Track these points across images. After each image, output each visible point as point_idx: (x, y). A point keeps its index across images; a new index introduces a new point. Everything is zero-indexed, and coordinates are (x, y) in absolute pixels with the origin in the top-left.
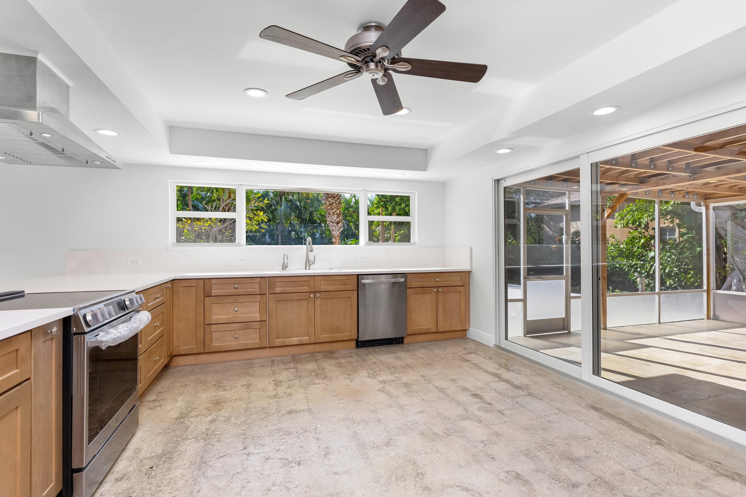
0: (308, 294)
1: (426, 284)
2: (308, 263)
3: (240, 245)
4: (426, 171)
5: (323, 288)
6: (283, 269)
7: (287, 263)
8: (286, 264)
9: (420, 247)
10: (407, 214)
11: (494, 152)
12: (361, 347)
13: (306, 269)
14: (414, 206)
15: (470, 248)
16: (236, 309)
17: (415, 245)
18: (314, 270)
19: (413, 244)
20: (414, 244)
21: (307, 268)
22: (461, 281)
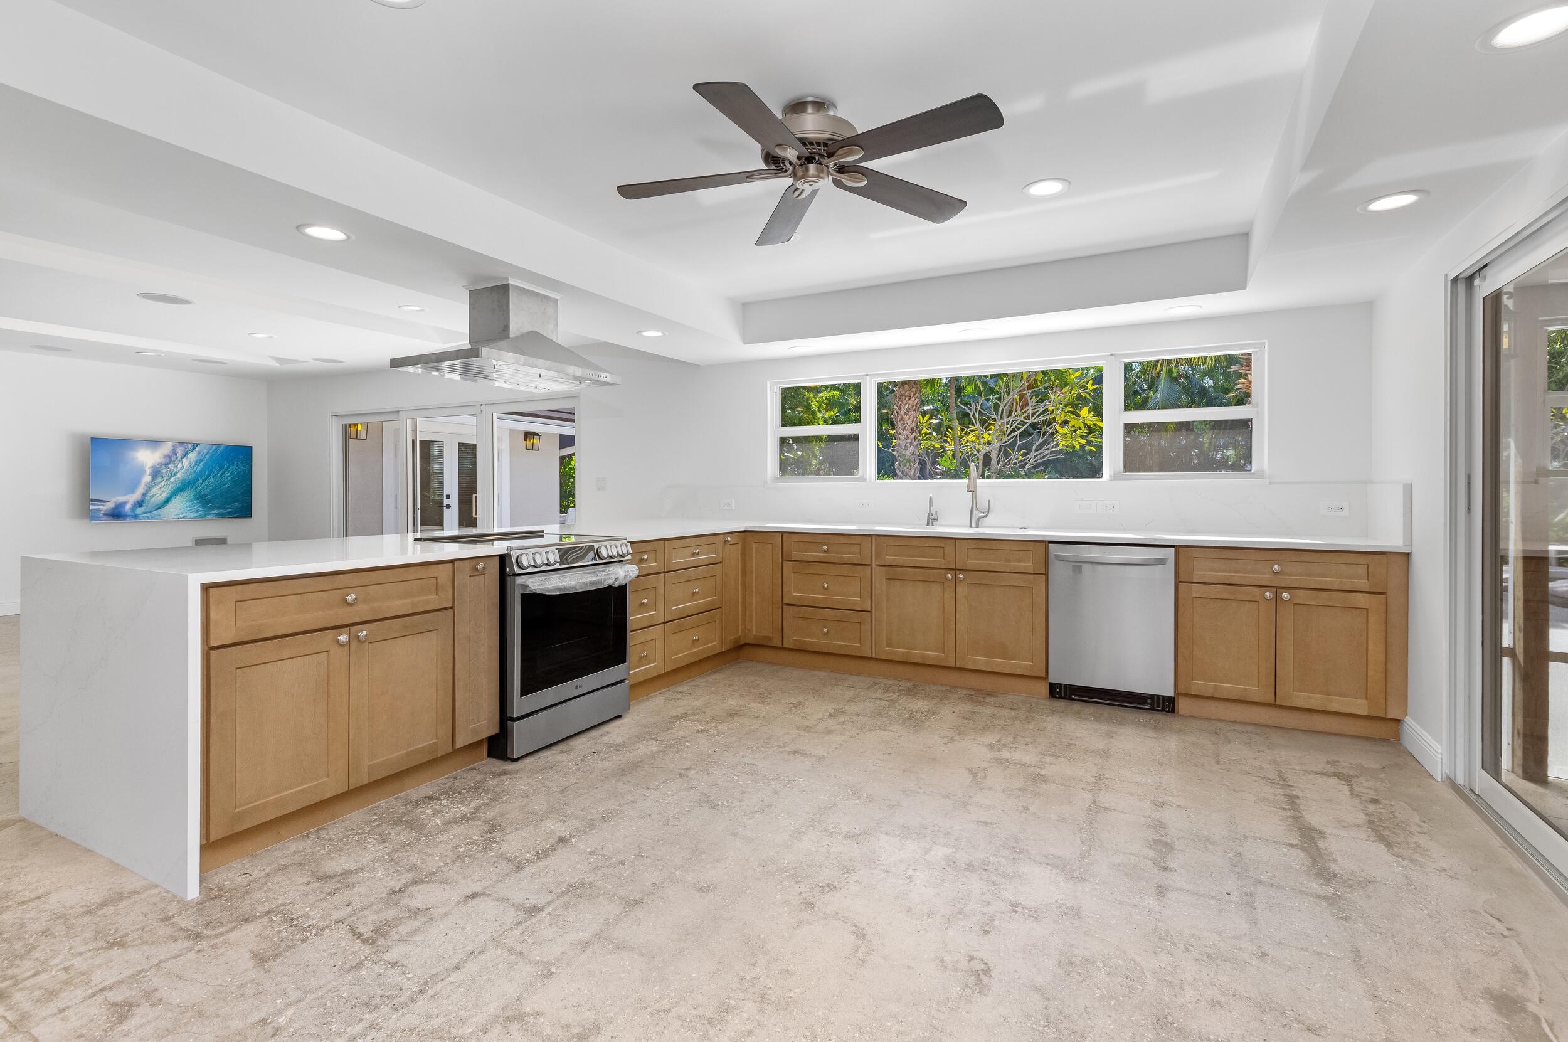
0: (943, 572)
1: (1237, 577)
2: (976, 513)
3: (863, 479)
4: (1245, 289)
5: (972, 563)
6: (928, 525)
7: (936, 512)
8: (934, 514)
9: (1270, 483)
10: (1243, 400)
11: (1358, 210)
12: (1061, 698)
13: (971, 526)
14: (1261, 379)
15: (1405, 485)
16: (826, 585)
17: (1263, 477)
18: (989, 529)
19: (1256, 476)
20: (1261, 475)
21: (974, 524)
22: (1368, 580)
